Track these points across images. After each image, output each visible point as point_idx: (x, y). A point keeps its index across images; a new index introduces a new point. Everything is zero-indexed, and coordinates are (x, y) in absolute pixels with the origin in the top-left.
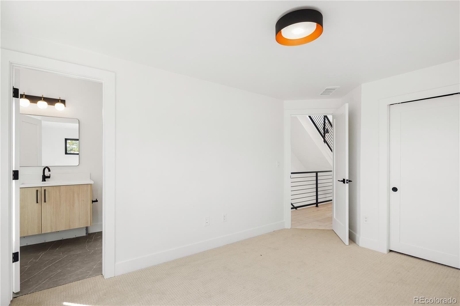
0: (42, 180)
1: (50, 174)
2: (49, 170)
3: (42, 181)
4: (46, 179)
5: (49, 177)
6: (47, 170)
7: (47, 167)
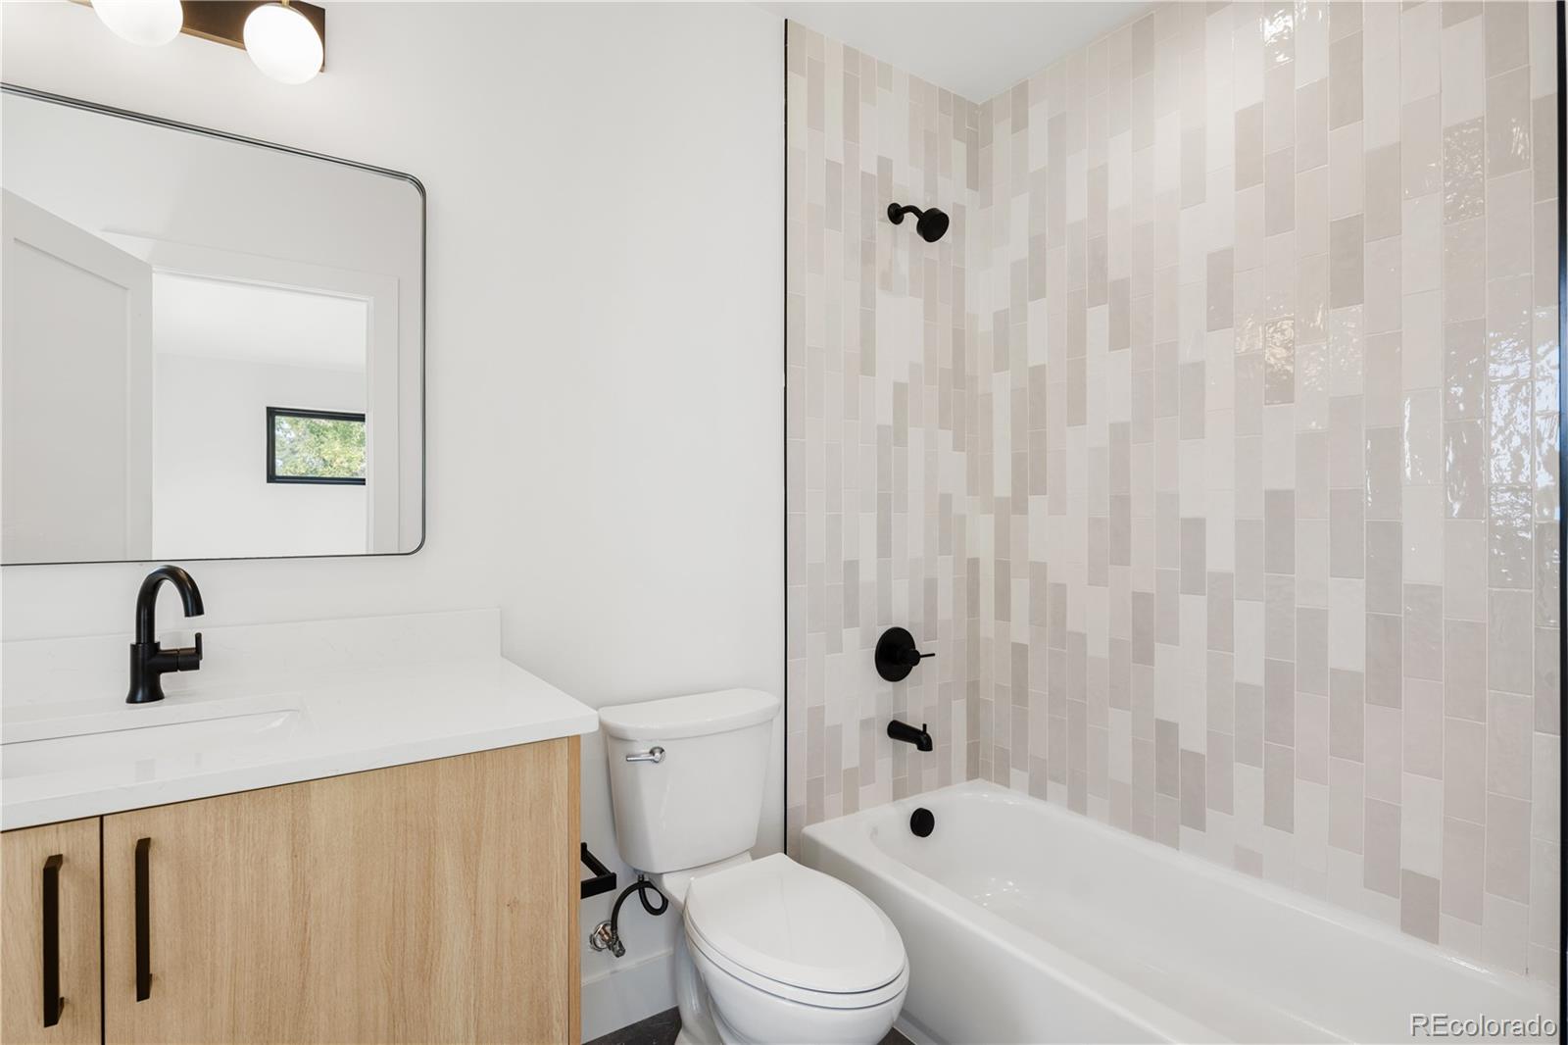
0: (126, 688)
1: (198, 637)
2: (194, 604)
3: (132, 699)
4: (166, 680)
5: (189, 659)
6: (169, 597)
7: (173, 573)
